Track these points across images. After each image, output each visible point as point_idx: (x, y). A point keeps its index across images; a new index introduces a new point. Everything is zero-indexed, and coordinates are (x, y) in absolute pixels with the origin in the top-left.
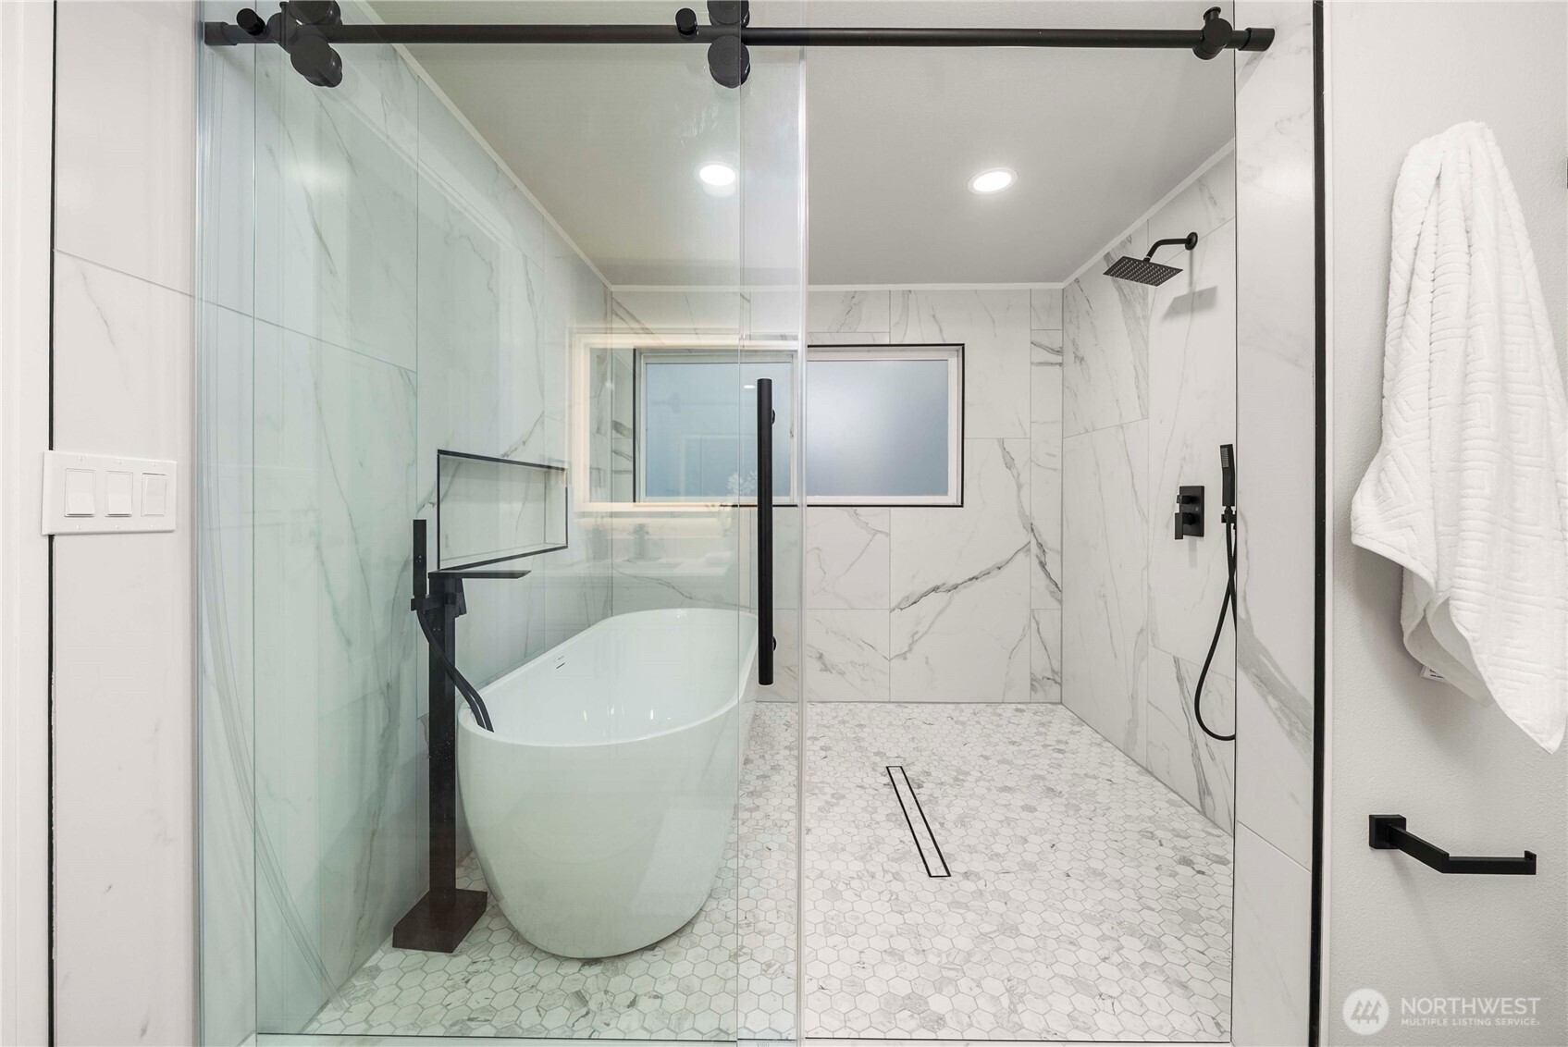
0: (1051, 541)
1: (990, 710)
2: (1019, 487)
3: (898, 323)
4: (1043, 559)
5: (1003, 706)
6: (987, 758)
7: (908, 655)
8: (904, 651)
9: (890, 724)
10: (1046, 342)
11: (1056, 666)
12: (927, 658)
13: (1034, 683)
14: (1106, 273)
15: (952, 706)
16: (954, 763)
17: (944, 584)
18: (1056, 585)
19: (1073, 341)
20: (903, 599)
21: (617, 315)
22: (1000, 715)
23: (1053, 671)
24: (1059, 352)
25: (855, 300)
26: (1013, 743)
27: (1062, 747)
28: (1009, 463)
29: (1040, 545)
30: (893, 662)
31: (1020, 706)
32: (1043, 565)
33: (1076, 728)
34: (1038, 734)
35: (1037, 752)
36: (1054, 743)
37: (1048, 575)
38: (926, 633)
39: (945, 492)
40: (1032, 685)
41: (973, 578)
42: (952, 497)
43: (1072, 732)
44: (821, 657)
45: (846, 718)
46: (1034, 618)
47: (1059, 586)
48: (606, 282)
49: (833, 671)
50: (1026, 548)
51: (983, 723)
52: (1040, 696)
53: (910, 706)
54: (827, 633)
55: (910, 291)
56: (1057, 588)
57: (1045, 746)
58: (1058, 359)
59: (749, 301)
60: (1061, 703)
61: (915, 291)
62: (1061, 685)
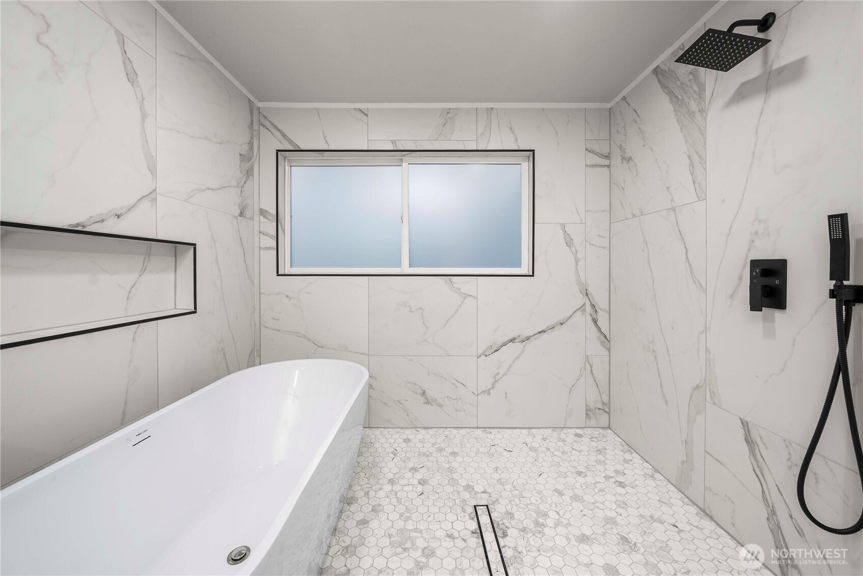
0: (602, 303)
1: (555, 435)
2: (577, 261)
3: (483, 134)
4: (595, 317)
5: (565, 431)
6: (561, 494)
7: (492, 391)
8: (488, 388)
9: (478, 452)
10: (597, 149)
11: (605, 399)
12: (506, 393)
13: (589, 412)
14: (678, 61)
15: (525, 431)
16: (533, 500)
17: (519, 336)
18: (606, 337)
19: (621, 147)
20: (488, 348)
21: (263, 125)
22: (564, 441)
23: (603, 403)
24: (608, 157)
25: (449, 115)
26: (580, 473)
27: (621, 479)
28: (569, 243)
29: (593, 306)
30: (479, 397)
31: (579, 431)
32: (595, 321)
33: (628, 456)
34: (599, 462)
35: (602, 486)
36: (613, 474)
37: (599, 329)
38: (505, 374)
39: (519, 265)
40: (587, 414)
41: (542, 332)
42: (525, 269)
43: (626, 461)
44: (424, 393)
45: (443, 445)
46: (588, 362)
47: (608, 337)
48: (252, 99)
49: (433, 404)
50: (582, 308)
51: (552, 450)
52: (593, 422)
53: (494, 431)
54: (429, 375)
55: (492, 108)
56: (606, 339)
57: (607, 478)
58: (606, 162)
59: (367, 115)
60: (609, 428)
61: (496, 109)
62: (609, 413)
